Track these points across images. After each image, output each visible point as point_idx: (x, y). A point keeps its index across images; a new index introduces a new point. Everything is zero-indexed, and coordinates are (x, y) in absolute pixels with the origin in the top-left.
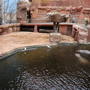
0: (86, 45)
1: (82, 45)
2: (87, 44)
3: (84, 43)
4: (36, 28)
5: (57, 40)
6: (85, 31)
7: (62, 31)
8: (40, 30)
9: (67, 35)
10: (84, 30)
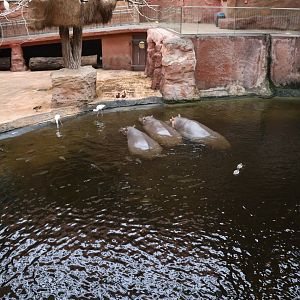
0: (194, 101)
1: (178, 102)
2: (197, 97)
3: (184, 95)
4: (17, 55)
5: (77, 96)
6: (184, 51)
7: (115, 57)
8: (34, 61)
9: (133, 69)
10: (178, 48)
